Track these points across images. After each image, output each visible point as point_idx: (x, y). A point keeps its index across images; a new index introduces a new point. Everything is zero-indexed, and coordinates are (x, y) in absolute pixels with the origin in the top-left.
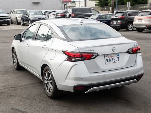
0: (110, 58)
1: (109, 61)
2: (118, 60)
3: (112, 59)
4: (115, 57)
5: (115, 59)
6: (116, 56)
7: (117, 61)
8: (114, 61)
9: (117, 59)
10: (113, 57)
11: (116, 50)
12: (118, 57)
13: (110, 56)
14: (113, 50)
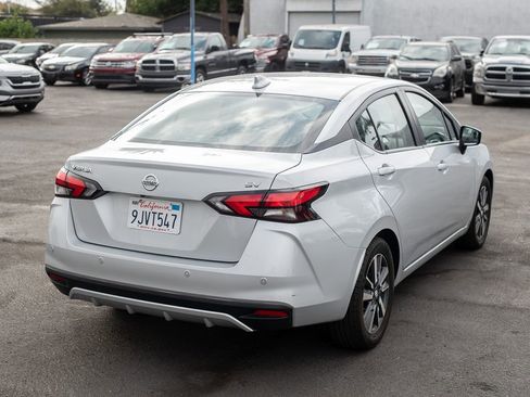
0: (145, 209)
1: (139, 218)
2: (171, 225)
3: (152, 215)
4: (165, 212)
5: (163, 217)
6: (170, 208)
7: (168, 225)
8: (158, 222)
9: (170, 219)
10: (158, 211)
11: (154, 184)
12: (175, 212)
13: (147, 202)
14: (145, 183)
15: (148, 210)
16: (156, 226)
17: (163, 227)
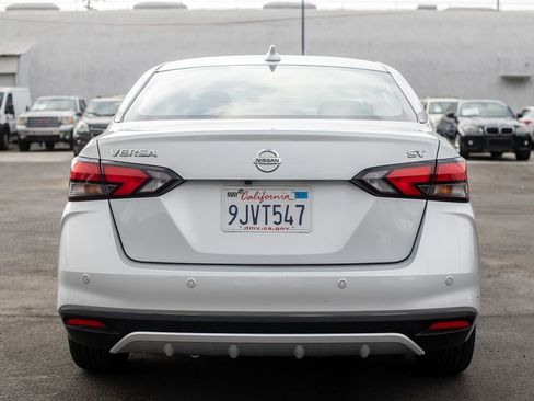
0: (250, 203)
1: (241, 215)
2: (296, 220)
3: (262, 210)
4: (284, 203)
5: (282, 210)
6: (293, 196)
7: (291, 221)
8: (272, 218)
9: (294, 213)
10: (272, 202)
11: (274, 162)
12: (301, 201)
13: (252, 191)
14: (259, 161)
15: (255, 203)
16: (271, 224)
17: (284, 224)
